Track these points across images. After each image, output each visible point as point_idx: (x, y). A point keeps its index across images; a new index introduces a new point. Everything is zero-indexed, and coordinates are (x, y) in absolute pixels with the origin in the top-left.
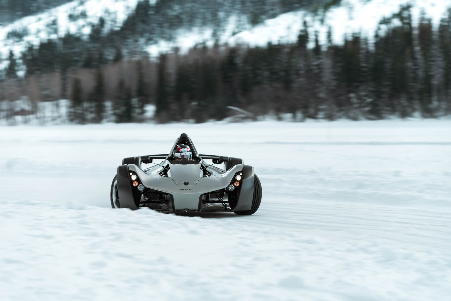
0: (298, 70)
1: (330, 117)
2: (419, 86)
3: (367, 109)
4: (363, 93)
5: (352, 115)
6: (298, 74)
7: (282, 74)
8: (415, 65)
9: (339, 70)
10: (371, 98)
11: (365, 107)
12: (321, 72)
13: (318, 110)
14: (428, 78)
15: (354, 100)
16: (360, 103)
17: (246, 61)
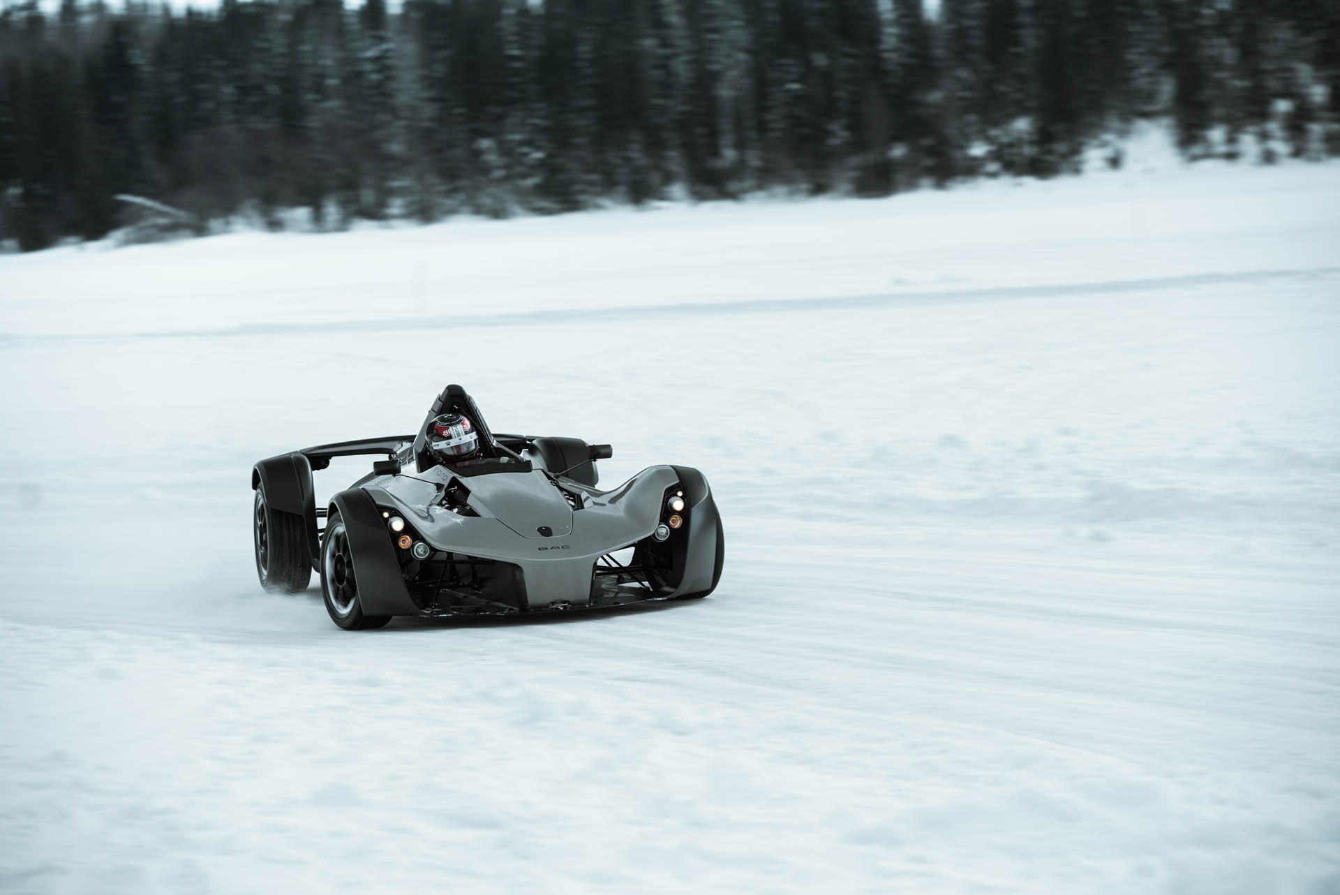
0: (322, 76)
1: (425, 213)
2: (678, 106)
3: (531, 182)
4: (517, 137)
5: (487, 201)
6: (319, 88)
7: (273, 89)
8: (664, 44)
9: (440, 70)
10: (538, 148)
11: (524, 176)
12: (389, 78)
13: (385, 194)
14: (705, 80)
15: (492, 158)
16: (506, 167)
17: (161, 57)
